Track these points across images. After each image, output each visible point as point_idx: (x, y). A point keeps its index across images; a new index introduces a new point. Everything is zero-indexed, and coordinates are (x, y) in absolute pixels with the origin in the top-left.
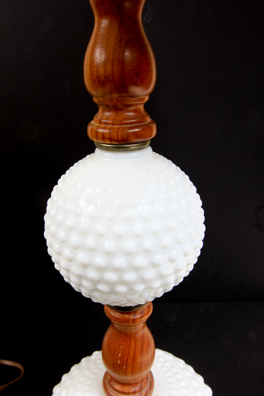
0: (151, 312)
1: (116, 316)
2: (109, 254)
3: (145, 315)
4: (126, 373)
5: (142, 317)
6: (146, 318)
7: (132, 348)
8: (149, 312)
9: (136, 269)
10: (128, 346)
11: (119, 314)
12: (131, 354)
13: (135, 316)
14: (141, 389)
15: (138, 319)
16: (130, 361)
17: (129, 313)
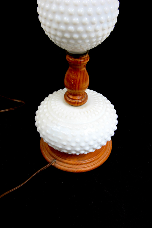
0: (88, 60)
1: (72, 60)
2: (71, 15)
3: (86, 61)
4: (75, 89)
5: (84, 61)
6: (86, 62)
7: (79, 77)
8: (87, 59)
9: (84, 24)
10: (77, 76)
11: (73, 59)
12: (78, 79)
13: (81, 60)
14: (82, 98)
15: (82, 62)
16: (77, 83)
17: (78, 58)
